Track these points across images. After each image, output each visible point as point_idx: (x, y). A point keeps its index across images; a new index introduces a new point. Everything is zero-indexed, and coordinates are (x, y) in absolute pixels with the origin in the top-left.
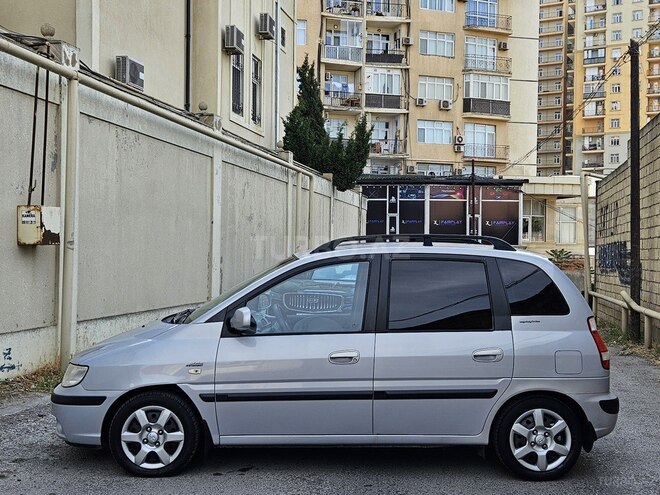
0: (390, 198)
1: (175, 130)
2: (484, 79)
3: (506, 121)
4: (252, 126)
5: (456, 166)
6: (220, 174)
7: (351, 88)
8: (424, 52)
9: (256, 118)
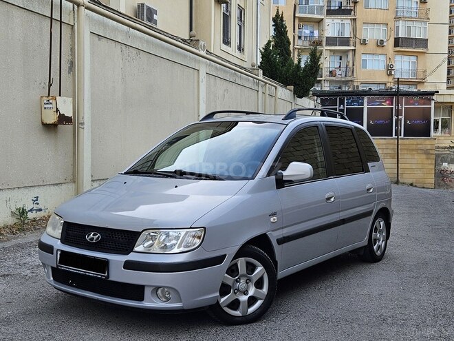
0: (340, 106)
1: (168, 49)
2: (410, 24)
3: (425, 53)
4: (237, 54)
5: (389, 85)
6: (204, 83)
7: (316, 33)
8: (367, 7)
9: (240, 48)
